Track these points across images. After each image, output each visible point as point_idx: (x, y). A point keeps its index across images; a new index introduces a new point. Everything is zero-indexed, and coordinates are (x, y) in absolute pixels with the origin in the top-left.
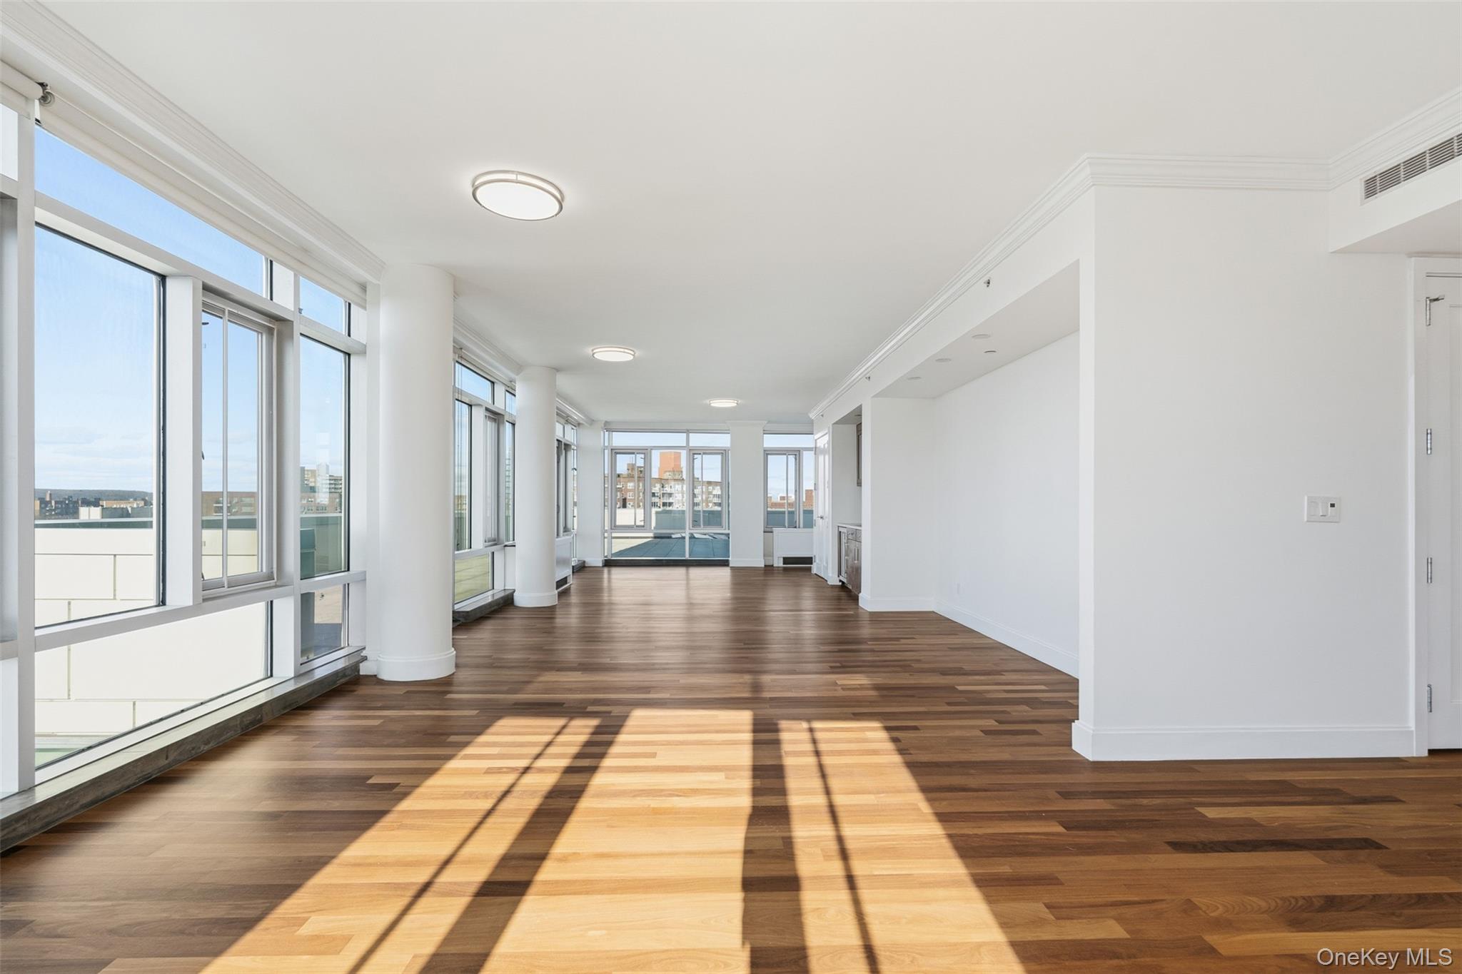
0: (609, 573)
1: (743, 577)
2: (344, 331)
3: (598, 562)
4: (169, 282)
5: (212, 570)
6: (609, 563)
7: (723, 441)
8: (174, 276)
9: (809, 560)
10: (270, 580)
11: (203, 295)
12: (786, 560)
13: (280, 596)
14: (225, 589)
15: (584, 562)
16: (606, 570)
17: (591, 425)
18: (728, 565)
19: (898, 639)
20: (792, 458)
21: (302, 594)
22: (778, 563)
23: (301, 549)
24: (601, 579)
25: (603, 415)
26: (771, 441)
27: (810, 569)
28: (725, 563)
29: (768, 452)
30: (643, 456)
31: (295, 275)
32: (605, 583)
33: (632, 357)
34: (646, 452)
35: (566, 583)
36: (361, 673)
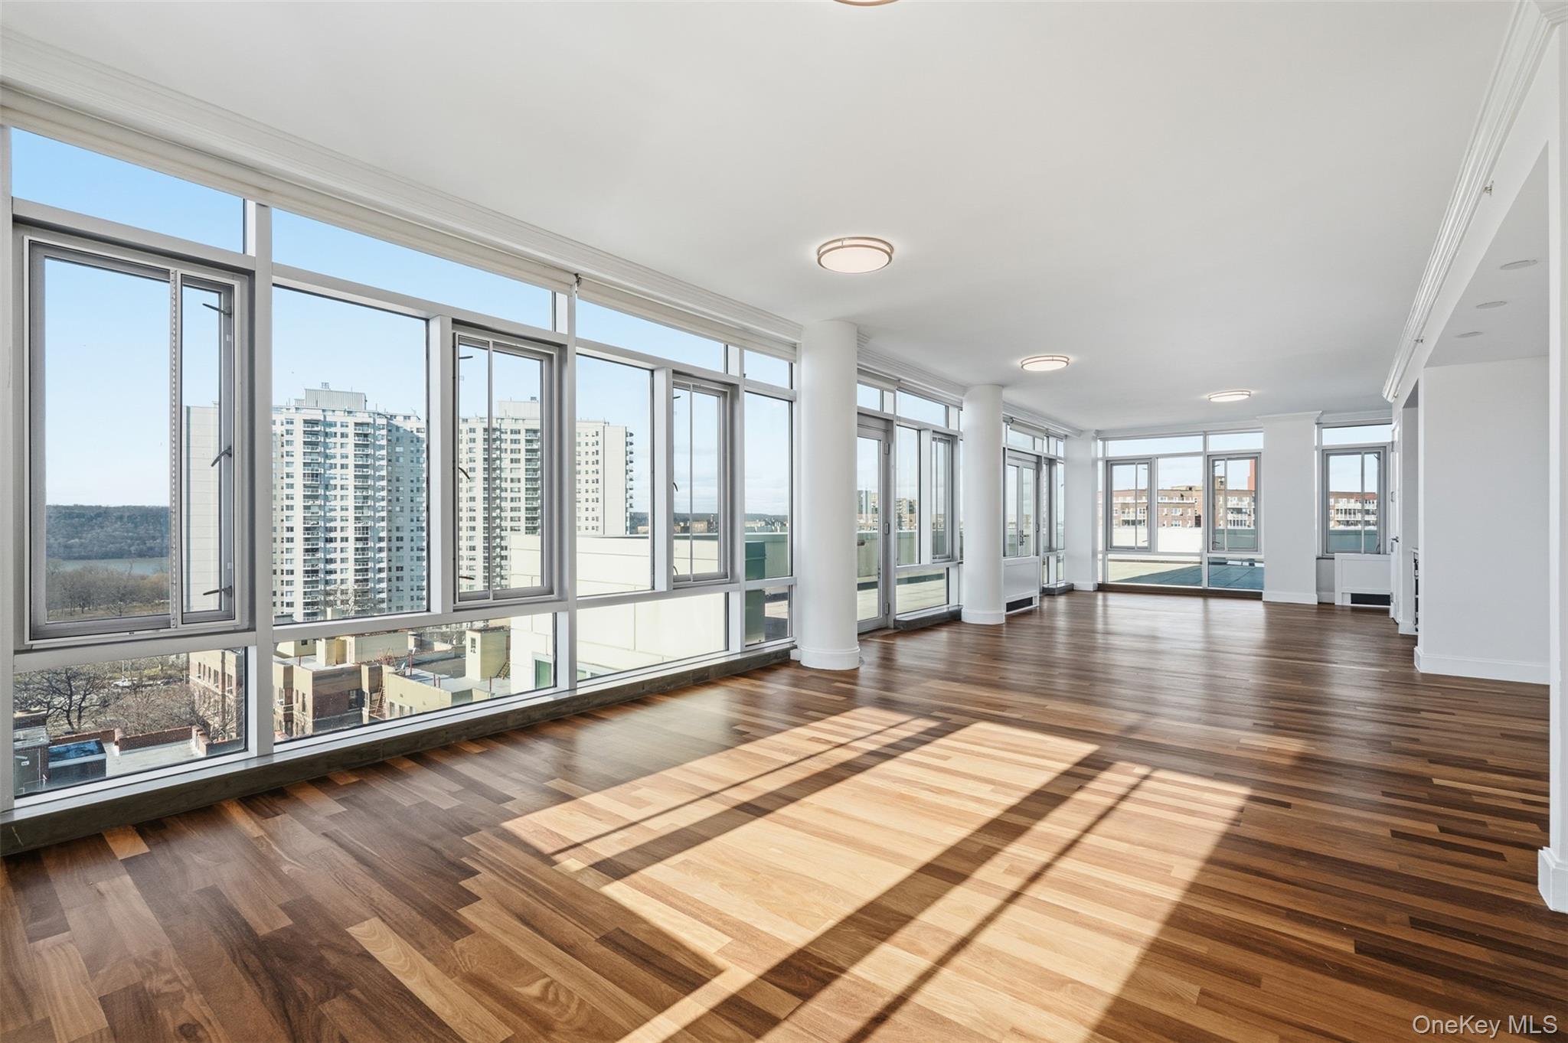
0: (1105, 599)
1: (1281, 616)
2: (787, 387)
3: (1089, 586)
4: (655, 373)
5: (682, 569)
6: (1103, 588)
7: (1253, 441)
8: (658, 369)
9: (1386, 599)
10: (726, 576)
11: (673, 377)
12: (1356, 598)
13: (734, 591)
14: (691, 582)
15: (1073, 585)
16: (1100, 596)
17: (1079, 435)
18: (1261, 599)
19: (1419, 711)
20: (1371, 460)
21: (747, 592)
22: (1342, 600)
23: (746, 557)
24: (1094, 606)
25: (1091, 424)
26: (1333, 437)
27: (1387, 612)
28: (1257, 597)
29: (1326, 454)
30: (1146, 466)
31: (740, 350)
32: (1100, 610)
33: (1065, 364)
34: (1149, 461)
35: (1031, 604)
36: (792, 658)
